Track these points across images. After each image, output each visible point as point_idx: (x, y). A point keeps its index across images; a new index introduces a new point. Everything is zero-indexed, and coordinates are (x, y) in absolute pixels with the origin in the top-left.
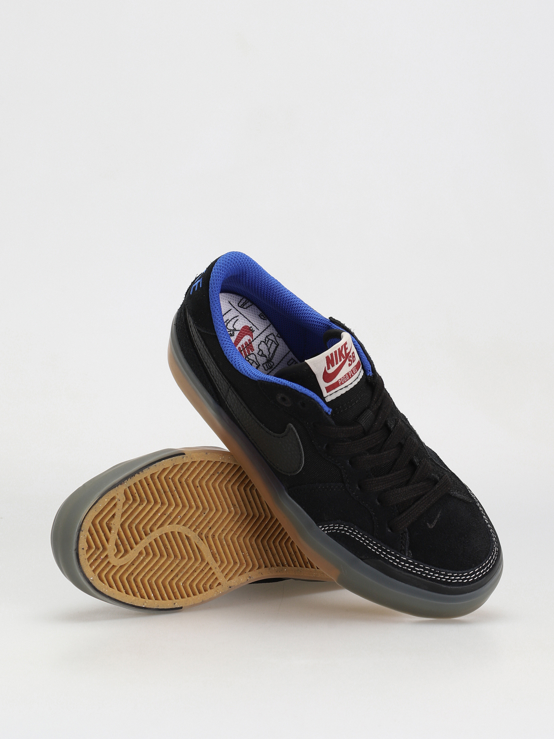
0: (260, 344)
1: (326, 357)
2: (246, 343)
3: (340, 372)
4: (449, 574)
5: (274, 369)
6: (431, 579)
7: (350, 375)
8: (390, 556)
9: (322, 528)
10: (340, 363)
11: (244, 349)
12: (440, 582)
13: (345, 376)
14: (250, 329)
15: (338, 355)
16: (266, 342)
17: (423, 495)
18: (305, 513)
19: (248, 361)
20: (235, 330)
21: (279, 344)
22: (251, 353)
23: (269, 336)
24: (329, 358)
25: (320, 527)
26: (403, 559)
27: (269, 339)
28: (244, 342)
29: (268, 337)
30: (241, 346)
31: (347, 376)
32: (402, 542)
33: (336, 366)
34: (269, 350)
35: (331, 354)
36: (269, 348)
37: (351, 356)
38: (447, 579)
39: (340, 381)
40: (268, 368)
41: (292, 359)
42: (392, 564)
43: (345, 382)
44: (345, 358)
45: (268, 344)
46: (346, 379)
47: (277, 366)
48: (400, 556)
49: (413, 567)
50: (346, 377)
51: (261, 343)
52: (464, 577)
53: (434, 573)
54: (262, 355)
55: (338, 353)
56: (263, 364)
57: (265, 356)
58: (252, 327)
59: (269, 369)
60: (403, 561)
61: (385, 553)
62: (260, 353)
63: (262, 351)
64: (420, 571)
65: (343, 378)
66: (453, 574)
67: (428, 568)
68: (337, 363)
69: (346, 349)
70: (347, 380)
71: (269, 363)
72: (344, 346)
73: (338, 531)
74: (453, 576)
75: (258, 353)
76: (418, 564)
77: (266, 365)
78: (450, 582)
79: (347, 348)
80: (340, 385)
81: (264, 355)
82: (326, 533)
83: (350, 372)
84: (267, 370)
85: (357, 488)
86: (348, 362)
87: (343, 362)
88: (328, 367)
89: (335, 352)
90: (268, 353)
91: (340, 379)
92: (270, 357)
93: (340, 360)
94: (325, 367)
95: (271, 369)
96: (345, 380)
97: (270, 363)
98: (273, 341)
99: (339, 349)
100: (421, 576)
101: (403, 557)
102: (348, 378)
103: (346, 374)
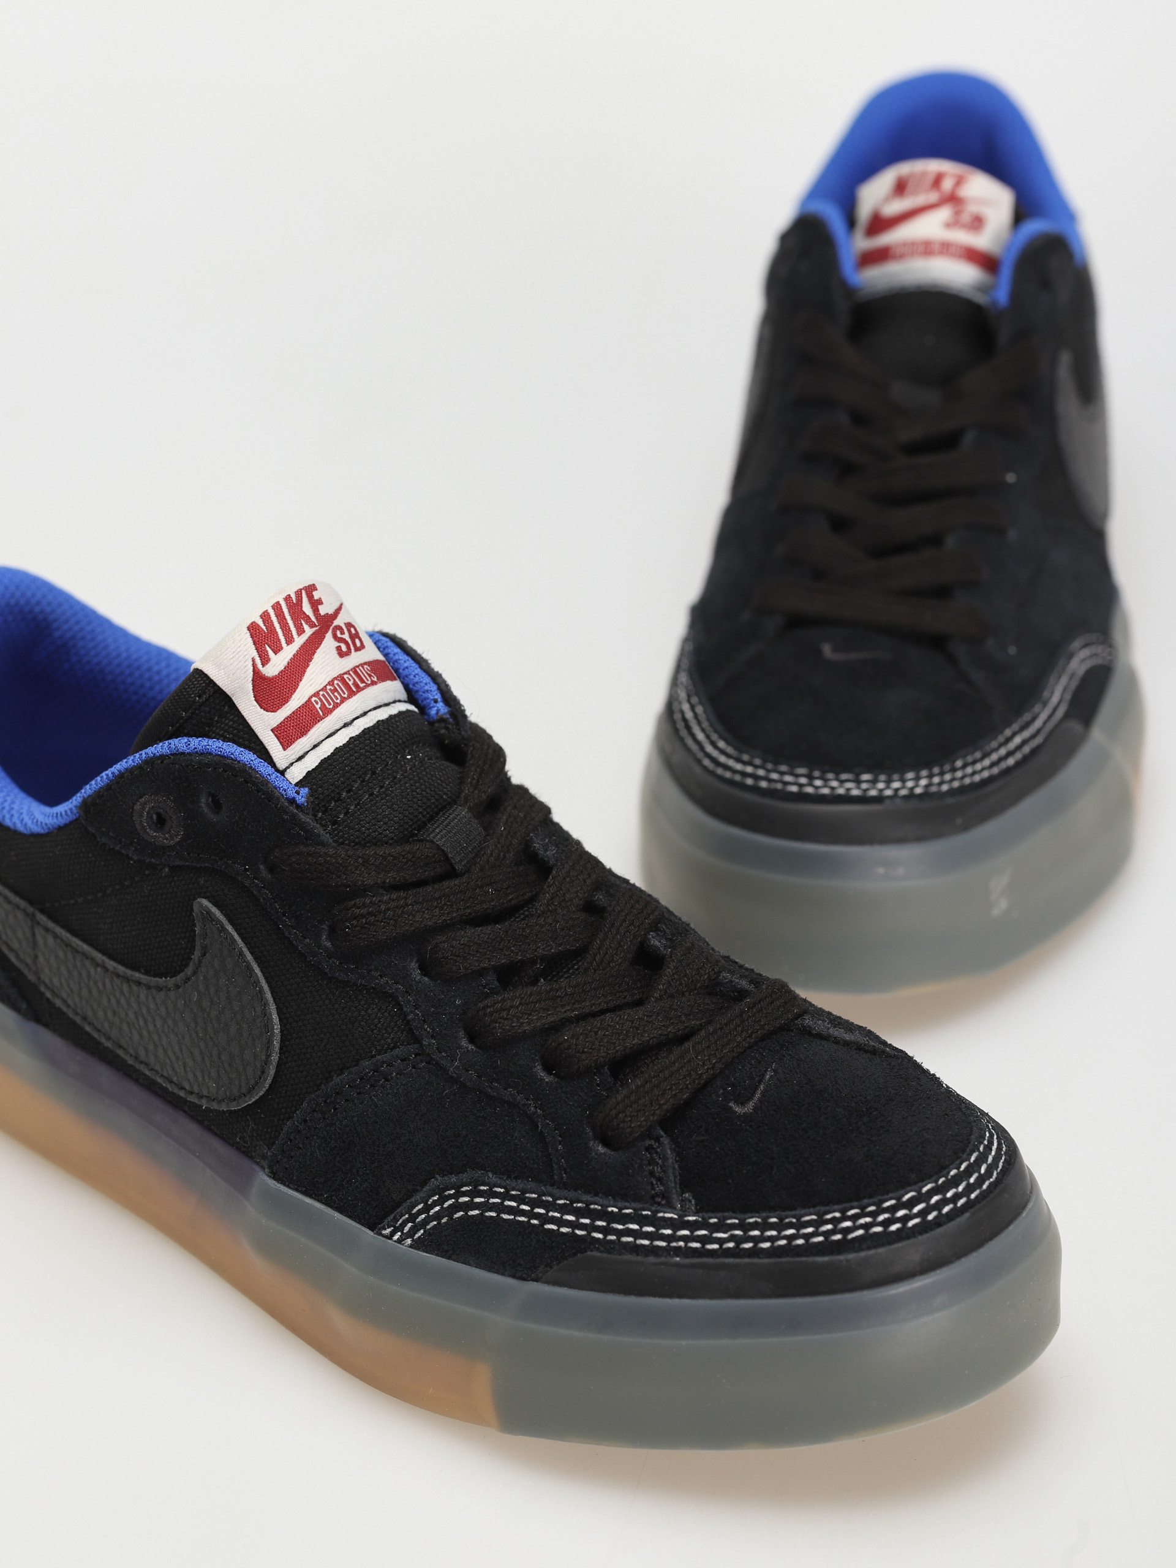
1: (248, 628)
3: (309, 671)
4: (829, 1216)
6: (774, 1252)
7: (350, 683)
8: (620, 1227)
9: (393, 1234)
10: (299, 641)
12: (810, 1249)
13: (331, 683)
15: (288, 618)
17: (701, 1027)
18: (337, 1215)
24: (258, 626)
25: (388, 1231)
26: (664, 1217)
31: (338, 685)
32: (652, 1173)
33: (288, 652)
35: (261, 616)
37: (338, 624)
38: (827, 1234)
39: (317, 703)
42: (636, 1249)
43: (336, 706)
44: (315, 627)
46: (336, 694)
48: (655, 1213)
49: (704, 1232)
50: (336, 690)
52: (886, 1216)
53: (780, 1227)
55: (286, 612)
60: (669, 1223)
61: (604, 1224)
64: (732, 1238)
65: (325, 690)
66: (843, 1212)
67: (756, 1222)
68: (291, 642)
69: (315, 602)
70: (343, 700)
72: (304, 592)
73: (444, 1220)
74: (845, 1218)
76: (722, 1220)
78: (839, 1240)
79: (319, 601)
80: (322, 719)
82: (411, 1246)
83: (349, 677)
85: (464, 1043)
87: (309, 640)
88: (260, 656)
89: (277, 607)
91: (316, 694)
93: (301, 631)
94: (253, 660)
96: (337, 699)
99: (288, 599)
100: (737, 1253)
101: (665, 1212)
102: (344, 693)
103: (335, 678)
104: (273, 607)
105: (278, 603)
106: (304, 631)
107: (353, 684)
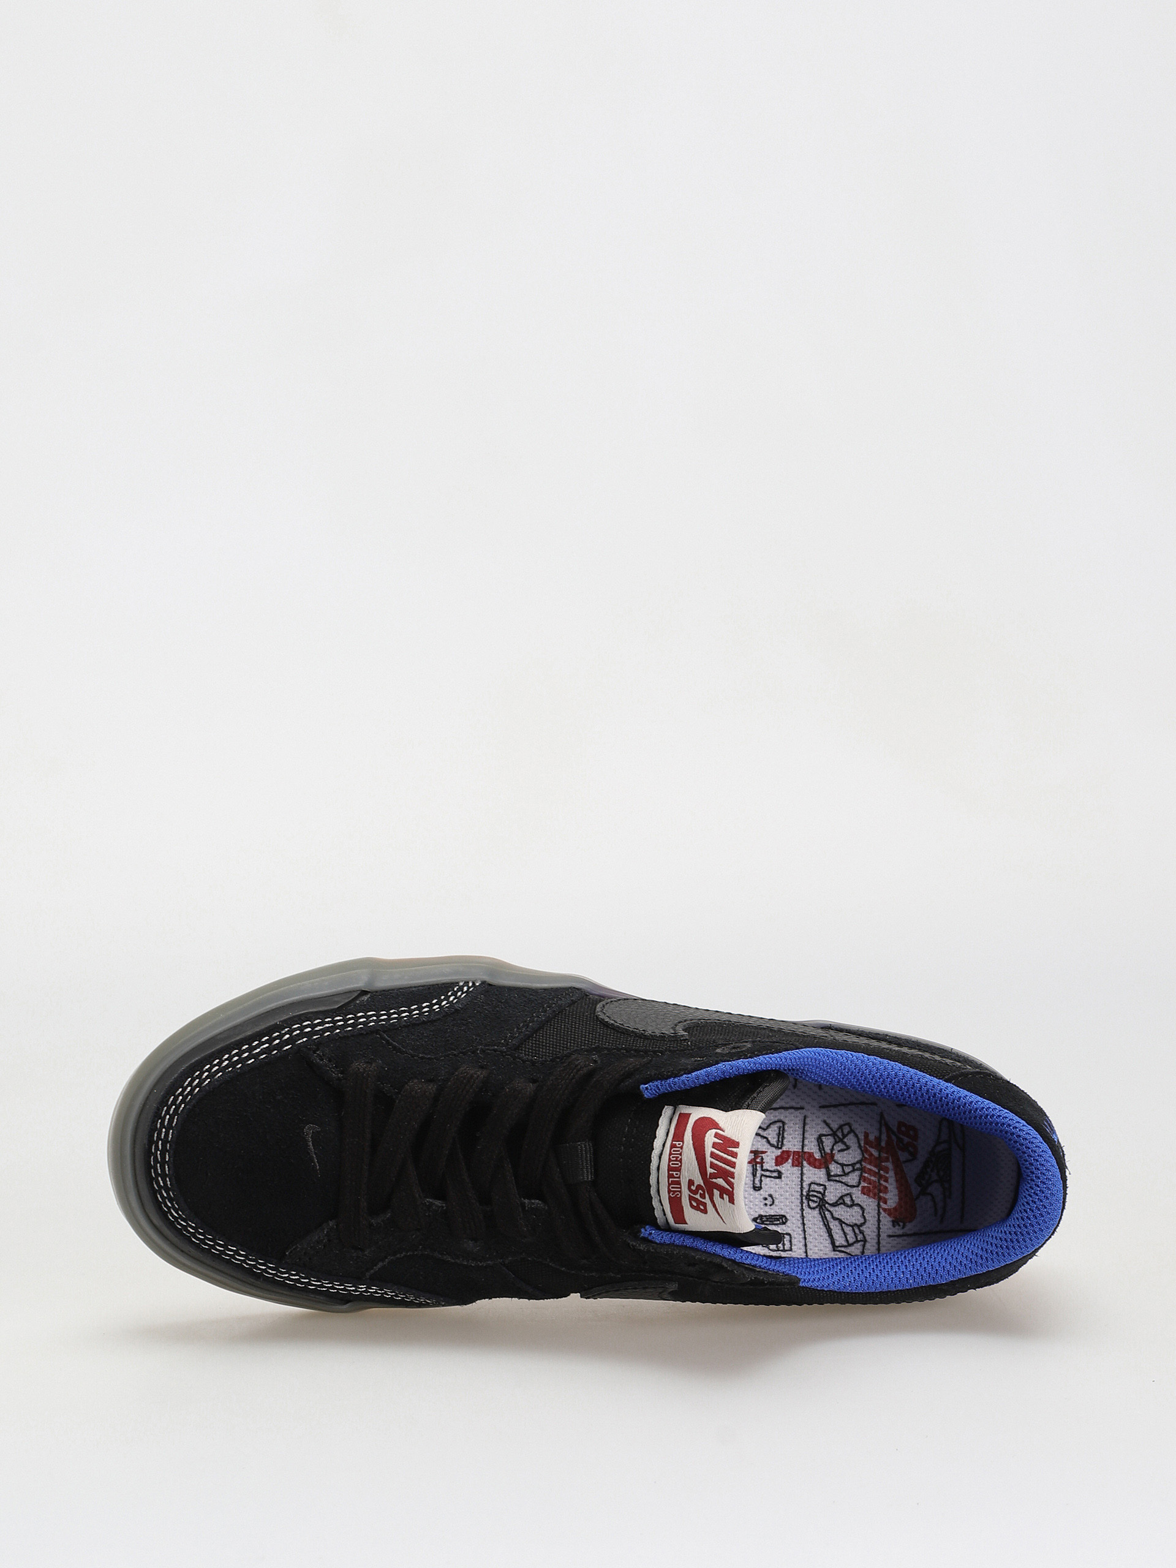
0: (863, 1213)
1: (738, 1143)
2: (886, 1190)
3: (694, 1153)
4: (208, 1080)
5: (802, 1199)
6: (227, 1051)
8: (327, 1025)
9: (474, 984)
10: (709, 1159)
11: (880, 1177)
12: (209, 1061)
13: (681, 1161)
14: (901, 1222)
15: (724, 1166)
16: (857, 1231)
19: (853, 1165)
20: (923, 1192)
21: (834, 1250)
22: (862, 1182)
23: (864, 1246)
25: (477, 983)
26: (303, 1038)
27: (857, 1241)
28: (890, 1187)
29: (862, 1243)
30: (887, 1175)
31: (678, 1165)
33: (709, 1149)
34: (841, 1222)
35: (736, 1154)
36: (843, 1225)
37: (704, 1198)
38: (203, 1073)
39: (679, 1144)
40: (812, 1191)
41: (791, 1250)
42: (311, 1019)
43: (670, 1154)
44: (710, 1178)
45: (851, 1228)
46: (674, 1159)
47: (802, 1210)
48: (311, 1038)
49: (275, 1043)
50: (677, 1161)
51: (864, 1217)
54: (841, 1201)
55: (728, 1168)
56: (825, 1188)
57: (834, 1205)
58: (903, 1228)
59: (809, 1191)
60: (299, 1037)
61: (338, 1024)
62: (849, 1199)
63: (848, 1206)
64: (257, 1047)
65: (681, 1154)
66: (202, 1087)
67: (250, 1061)
68: (713, 1155)
69: (723, 1191)
70: (670, 1160)
71: (818, 1200)
72: (731, 1190)
73: (445, 997)
74: (199, 1085)
75: (851, 1197)
76: (270, 1053)
77: (820, 1192)
79: (722, 1197)
80: (673, 1141)
81: (839, 1205)
82: (457, 982)
83: (679, 1177)
84: (810, 1185)
86: (699, 1180)
87: (706, 1167)
88: (721, 1135)
89: (733, 1165)
90: (836, 1215)
91: (682, 1147)
92: (826, 1213)
93: (713, 1165)
94: (723, 1131)
95: (805, 1193)
97: (816, 1202)
98: (850, 1245)
99: (732, 1175)
101: (304, 1041)
102: (672, 1164)
103: (681, 1166)
104: (735, 1163)
105: (734, 1167)
106: (711, 1168)
107: (673, 1174)
